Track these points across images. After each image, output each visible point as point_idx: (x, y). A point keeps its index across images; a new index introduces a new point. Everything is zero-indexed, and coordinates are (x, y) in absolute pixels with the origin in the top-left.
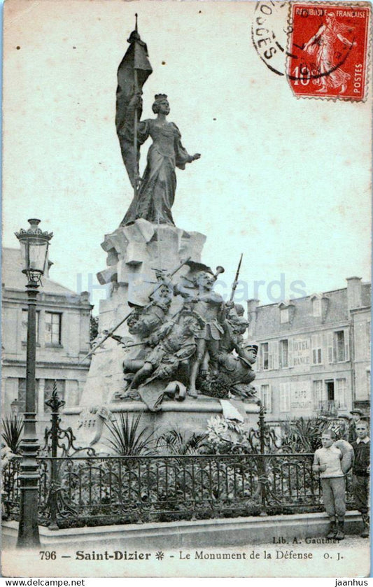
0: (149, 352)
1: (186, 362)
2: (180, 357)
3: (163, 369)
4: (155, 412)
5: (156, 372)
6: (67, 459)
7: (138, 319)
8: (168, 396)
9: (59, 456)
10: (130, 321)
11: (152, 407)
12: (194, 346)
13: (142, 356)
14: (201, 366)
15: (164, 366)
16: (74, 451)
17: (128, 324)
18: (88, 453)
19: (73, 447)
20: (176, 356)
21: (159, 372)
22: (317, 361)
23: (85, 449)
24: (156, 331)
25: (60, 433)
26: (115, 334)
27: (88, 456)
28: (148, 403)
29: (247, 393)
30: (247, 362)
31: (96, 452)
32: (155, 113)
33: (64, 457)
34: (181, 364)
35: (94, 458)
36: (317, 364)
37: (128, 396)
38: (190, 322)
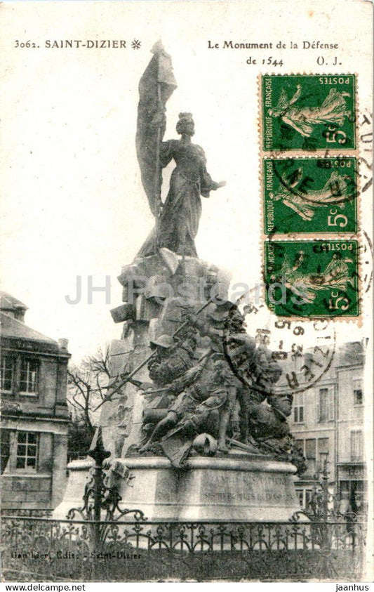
0: (172, 400)
1: (216, 412)
2: (209, 406)
3: (189, 419)
4: (180, 469)
5: (181, 422)
6: (111, 523)
7: (160, 363)
8: (196, 450)
9: (102, 519)
10: (151, 364)
11: (177, 463)
12: (226, 394)
13: (165, 405)
14: (231, 416)
15: (191, 416)
16: (120, 514)
17: (149, 368)
18: (135, 516)
19: (118, 509)
20: (205, 404)
21: (185, 423)
22: (299, 420)
23: (131, 511)
24: (180, 376)
25: (104, 492)
26: (134, 378)
27: (135, 521)
28: (173, 458)
29: (280, 449)
30: (283, 414)
31: (145, 517)
32: (179, 133)
33: (108, 521)
34: (210, 415)
35: (142, 523)
36: (298, 422)
37: (149, 450)
38: (221, 367)
